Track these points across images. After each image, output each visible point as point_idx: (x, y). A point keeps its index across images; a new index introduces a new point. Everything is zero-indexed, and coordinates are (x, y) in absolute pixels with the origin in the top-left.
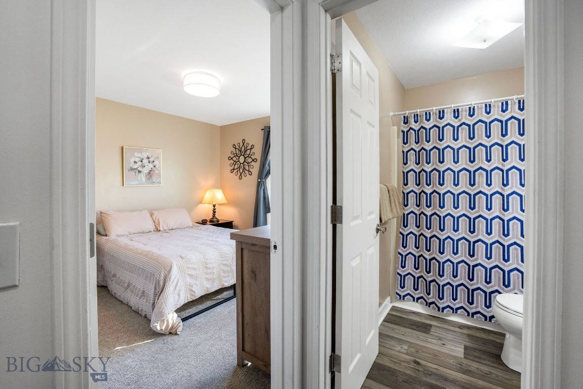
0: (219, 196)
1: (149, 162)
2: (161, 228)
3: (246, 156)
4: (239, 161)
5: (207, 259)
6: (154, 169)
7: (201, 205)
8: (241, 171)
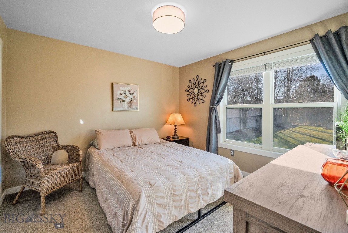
0: (179, 118)
1: (130, 94)
2: (137, 144)
3: (199, 88)
4: (194, 92)
5: (175, 186)
6: (133, 99)
7: (166, 125)
8: (196, 100)
